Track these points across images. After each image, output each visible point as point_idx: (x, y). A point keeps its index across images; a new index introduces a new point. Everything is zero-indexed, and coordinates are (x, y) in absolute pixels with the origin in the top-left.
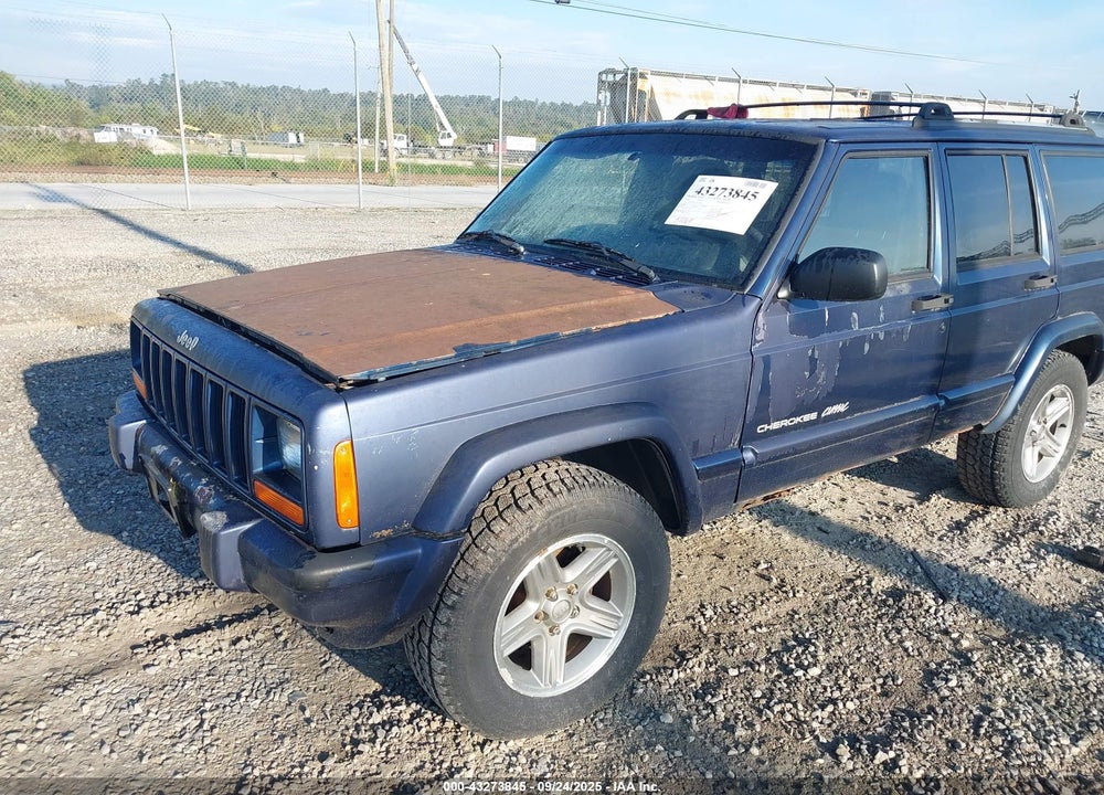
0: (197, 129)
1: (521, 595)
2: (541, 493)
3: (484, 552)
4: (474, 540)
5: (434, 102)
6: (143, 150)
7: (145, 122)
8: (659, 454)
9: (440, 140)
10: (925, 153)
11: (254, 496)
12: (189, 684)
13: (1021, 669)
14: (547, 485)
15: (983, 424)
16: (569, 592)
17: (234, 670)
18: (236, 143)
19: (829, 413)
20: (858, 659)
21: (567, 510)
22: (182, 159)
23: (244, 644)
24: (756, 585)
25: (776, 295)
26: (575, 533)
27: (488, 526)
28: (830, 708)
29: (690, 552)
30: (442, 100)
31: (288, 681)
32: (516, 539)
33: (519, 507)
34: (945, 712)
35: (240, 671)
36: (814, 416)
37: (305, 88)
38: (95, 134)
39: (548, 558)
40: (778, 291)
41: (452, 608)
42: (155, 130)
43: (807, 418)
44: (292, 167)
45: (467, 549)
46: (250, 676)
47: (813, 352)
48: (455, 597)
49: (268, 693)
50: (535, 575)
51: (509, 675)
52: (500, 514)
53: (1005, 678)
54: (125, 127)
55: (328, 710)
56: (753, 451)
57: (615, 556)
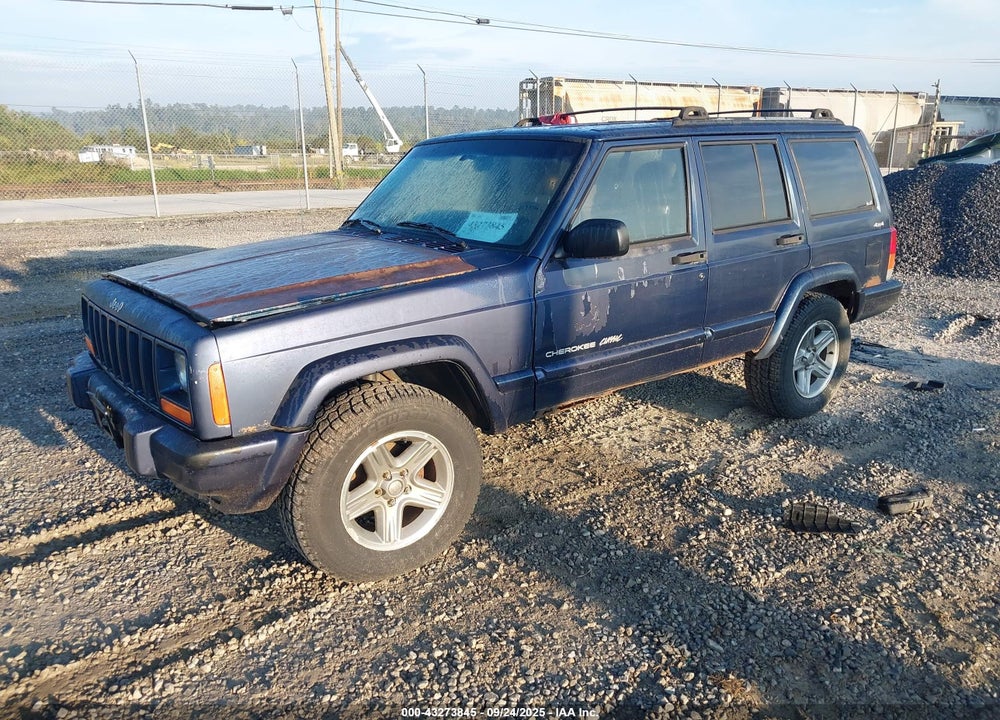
0: (170, 146)
1: (362, 476)
2: (370, 401)
3: (327, 443)
4: (320, 434)
5: (381, 113)
6: (122, 167)
7: (124, 143)
8: (464, 373)
9: (387, 147)
10: (681, 145)
11: (161, 410)
12: (129, 559)
13: (757, 526)
14: (376, 396)
15: (754, 351)
16: (402, 474)
17: (163, 550)
18: (204, 157)
19: (605, 343)
20: (636, 524)
21: (390, 413)
22: (150, 174)
23: (173, 532)
24: (572, 478)
25: (552, 256)
26: (398, 430)
27: (330, 425)
28: (604, 555)
29: (529, 459)
30: (389, 113)
31: (203, 554)
32: (351, 433)
33: (353, 411)
34: (690, 555)
35: (167, 550)
36: (593, 345)
37: (267, 106)
38: (80, 155)
39: (380, 447)
40: (554, 253)
41: (305, 482)
42: (134, 149)
43: (587, 346)
44: (255, 176)
45: (315, 442)
46: (176, 553)
47: (586, 296)
48: (307, 475)
49: (187, 563)
50: (370, 460)
51: (355, 534)
52: (340, 416)
53: (743, 532)
54: (107, 148)
55: (231, 571)
56: (543, 370)
57: (435, 448)
